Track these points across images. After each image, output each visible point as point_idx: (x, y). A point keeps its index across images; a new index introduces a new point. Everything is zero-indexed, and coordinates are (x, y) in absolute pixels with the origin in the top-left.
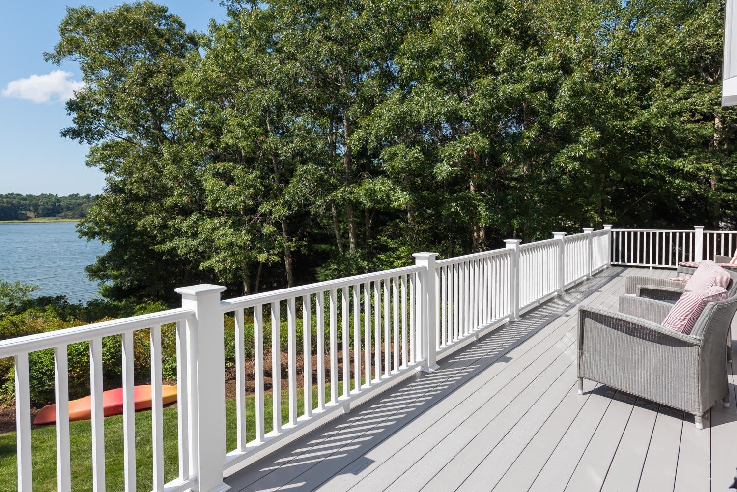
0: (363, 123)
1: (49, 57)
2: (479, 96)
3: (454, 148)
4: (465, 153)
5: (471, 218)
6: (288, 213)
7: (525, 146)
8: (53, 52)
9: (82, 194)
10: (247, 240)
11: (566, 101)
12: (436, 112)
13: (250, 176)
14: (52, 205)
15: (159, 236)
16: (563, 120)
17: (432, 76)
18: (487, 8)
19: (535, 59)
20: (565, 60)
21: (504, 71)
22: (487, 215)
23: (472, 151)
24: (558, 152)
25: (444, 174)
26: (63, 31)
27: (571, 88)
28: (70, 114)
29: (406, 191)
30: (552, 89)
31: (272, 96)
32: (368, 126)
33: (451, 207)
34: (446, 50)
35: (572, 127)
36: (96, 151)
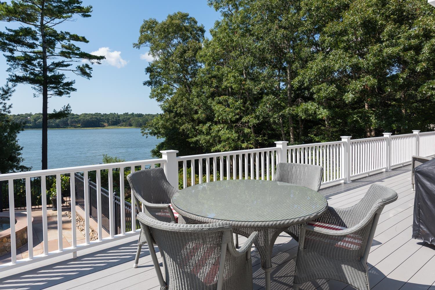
0: (302, 72)
1: (135, 45)
2: (371, 56)
3: (356, 85)
4: (363, 87)
5: (366, 124)
6: (258, 122)
7: (400, 82)
8: (137, 42)
9: (130, 113)
10: (236, 136)
11: (427, 56)
12: (345, 65)
13: (237, 103)
14: (115, 119)
15: (190, 134)
16: (425, 67)
17: (342, 45)
18: (377, 5)
19: (407, 32)
20: (426, 32)
21: (387, 40)
22: (376, 122)
23: (367, 86)
24: (422, 85)
25: (350, 100)
26: (142, 32)
27: (430, 48)
28: (147, 74)
29: (326, 109)
30: (418, 49)
31: (250, 61)
32: (304, 74)
33: (354, 117)
34: (351, 31)
35: (431, 70)
36: (155, 91)
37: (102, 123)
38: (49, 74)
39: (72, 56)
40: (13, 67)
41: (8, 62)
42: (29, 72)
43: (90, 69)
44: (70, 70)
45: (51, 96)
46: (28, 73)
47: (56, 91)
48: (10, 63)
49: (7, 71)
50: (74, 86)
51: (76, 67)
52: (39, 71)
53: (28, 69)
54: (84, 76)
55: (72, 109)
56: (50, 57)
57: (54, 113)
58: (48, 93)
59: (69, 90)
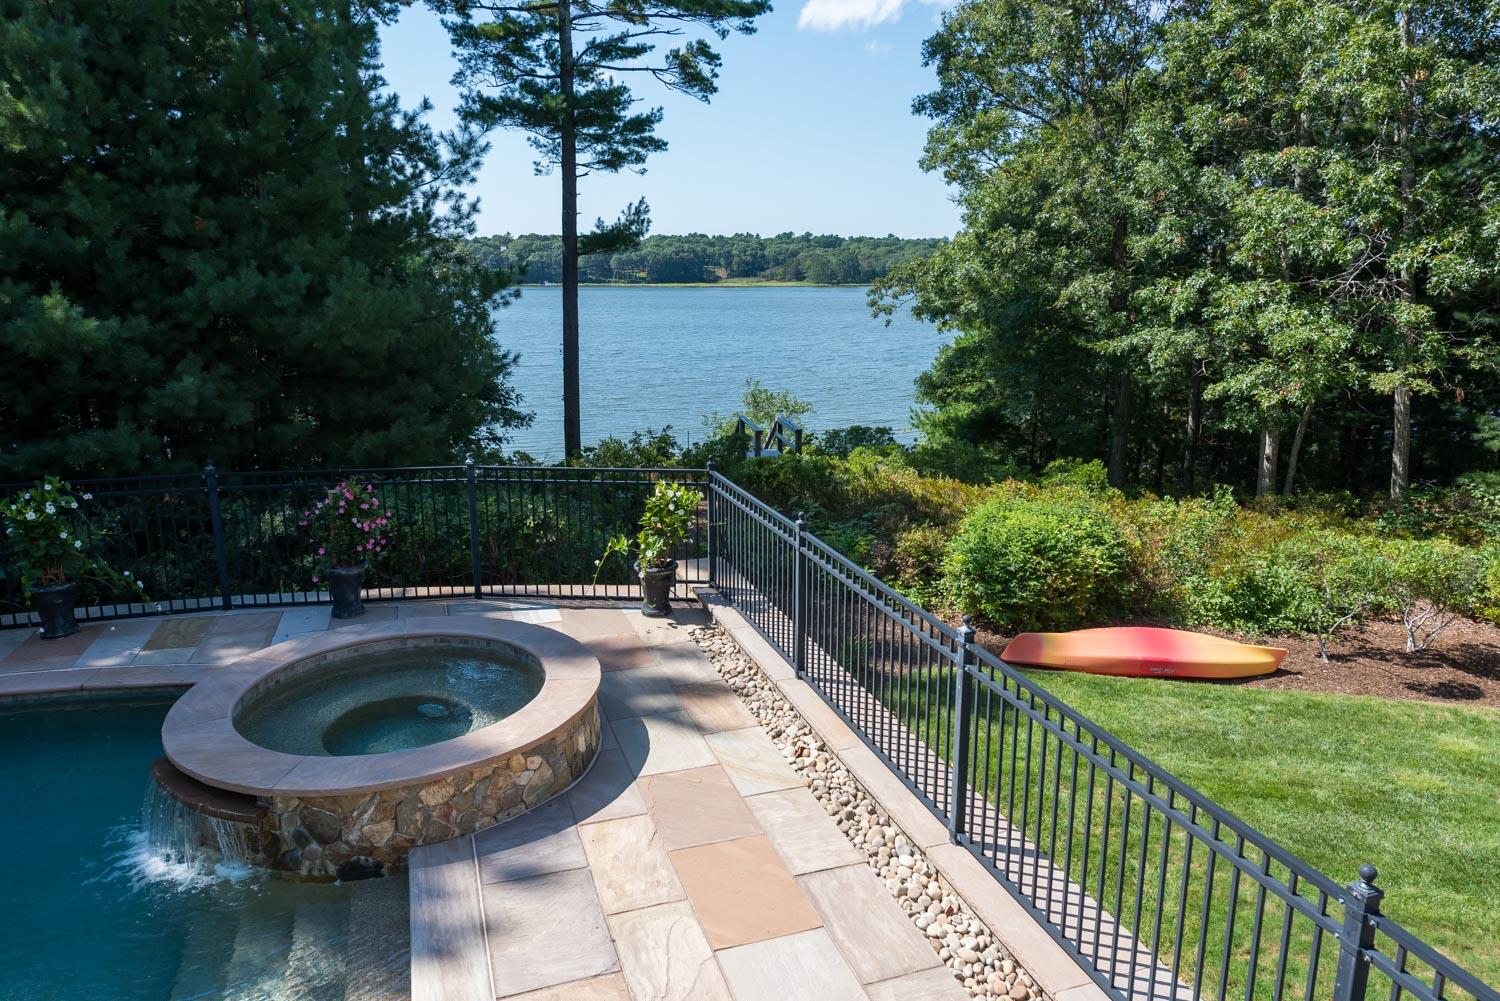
10: (1342, 338)
14: (751, 255)
28: (928, 64)
36: (942, 140)
37: (710, 268)
38: (581, 88)
39: (655, 11)
40: (471, 68)
41: (454, 48)
42: (519, 82)
43: (713, 58)
44: (647, 69)
45: (586, 170)
46: (517, 85)
47: (602, 153)
48: (460, 51)
49: (453, 82)
50: (658, 132)
51: (667, 57)
52: (548, 77)
53: (515, 71)
54: (689, 90)
55: (652, 219)
56: (582, 21)
57: (599, 232)
58: (580, 158)
59: (644, 147)
